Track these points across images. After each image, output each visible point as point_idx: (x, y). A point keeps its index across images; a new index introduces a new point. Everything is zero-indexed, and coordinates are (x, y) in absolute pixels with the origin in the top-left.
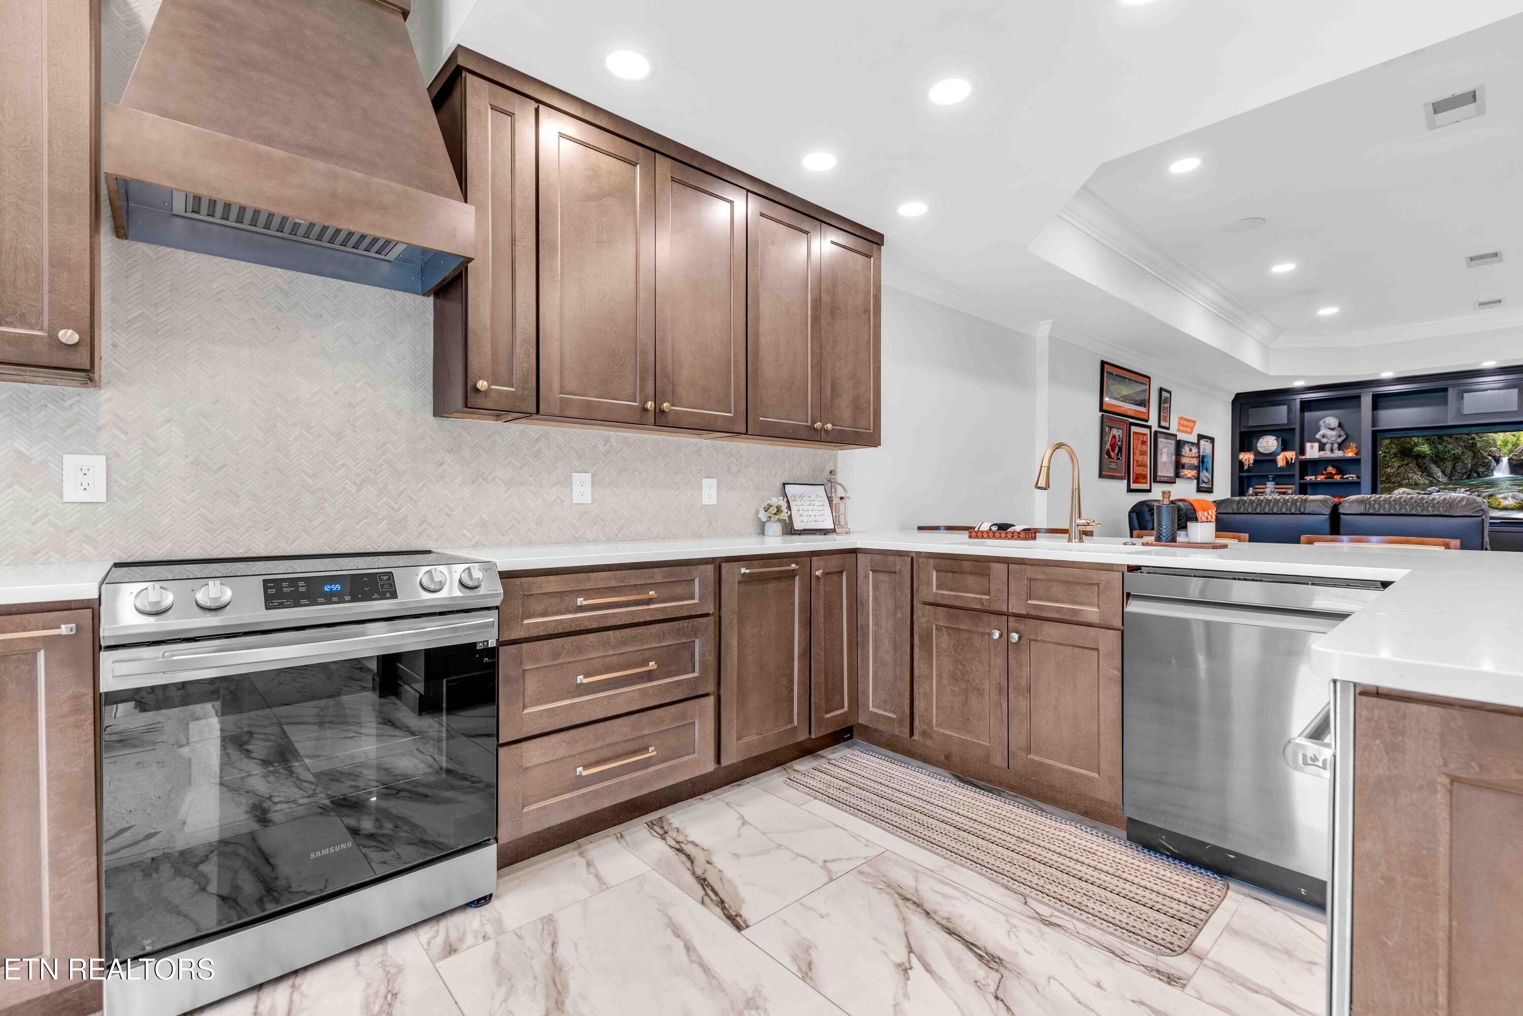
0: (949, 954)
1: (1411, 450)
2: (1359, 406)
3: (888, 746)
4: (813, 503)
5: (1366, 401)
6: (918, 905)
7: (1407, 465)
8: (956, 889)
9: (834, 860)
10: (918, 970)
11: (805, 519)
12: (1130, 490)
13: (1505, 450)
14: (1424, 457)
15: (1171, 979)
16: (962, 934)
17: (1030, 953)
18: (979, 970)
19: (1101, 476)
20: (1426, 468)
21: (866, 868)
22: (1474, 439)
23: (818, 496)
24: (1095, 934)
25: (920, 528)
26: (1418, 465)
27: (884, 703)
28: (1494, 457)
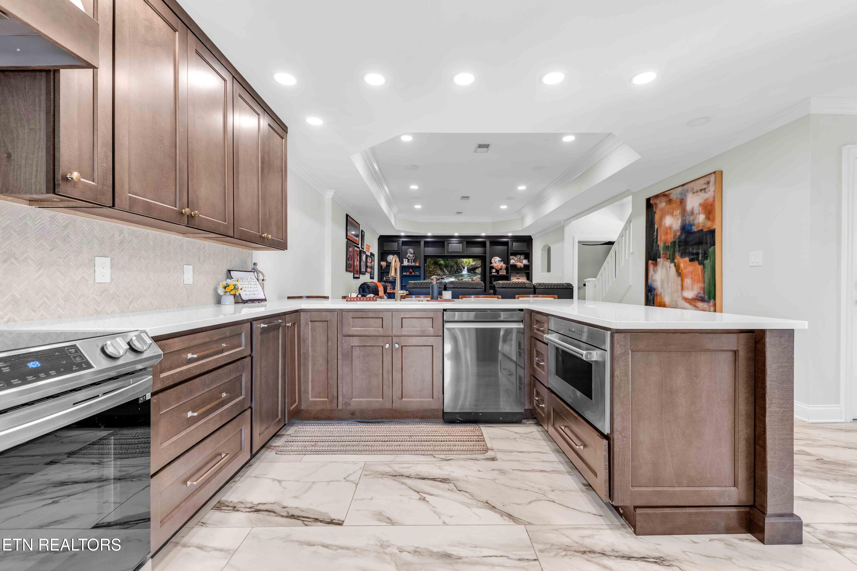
0: (431, 486)
1: (437, 262)
2: (420, 245)
3: (315, 418)
4: (250, 283)
5: (422, 243)
6: (402, 476)
7: (436, 268)
8: (409, 463)
9: (348, 476)
10: (428, 498)
11: (248, 293)
12: (354, 278)
13: (466, 265)
14: (442, 265)
15: (493, 459)
16: (428, 477)
17: (453, 472)
18: (446, 486)
19: (346, 270)
20: (442, 269)
21: (365, 473)
22: (457, 260)
23: (251, 278)
24: (462, 456)
25: (289, 298)
26: (440, 268)
27: (320, 394)
28: (463, 267)
